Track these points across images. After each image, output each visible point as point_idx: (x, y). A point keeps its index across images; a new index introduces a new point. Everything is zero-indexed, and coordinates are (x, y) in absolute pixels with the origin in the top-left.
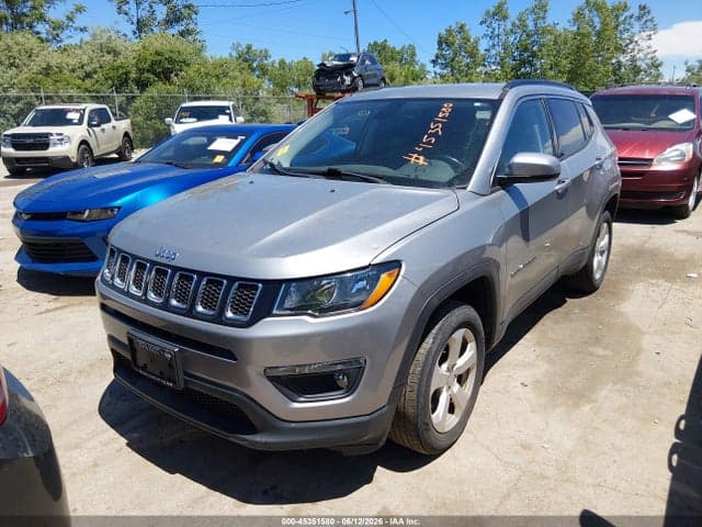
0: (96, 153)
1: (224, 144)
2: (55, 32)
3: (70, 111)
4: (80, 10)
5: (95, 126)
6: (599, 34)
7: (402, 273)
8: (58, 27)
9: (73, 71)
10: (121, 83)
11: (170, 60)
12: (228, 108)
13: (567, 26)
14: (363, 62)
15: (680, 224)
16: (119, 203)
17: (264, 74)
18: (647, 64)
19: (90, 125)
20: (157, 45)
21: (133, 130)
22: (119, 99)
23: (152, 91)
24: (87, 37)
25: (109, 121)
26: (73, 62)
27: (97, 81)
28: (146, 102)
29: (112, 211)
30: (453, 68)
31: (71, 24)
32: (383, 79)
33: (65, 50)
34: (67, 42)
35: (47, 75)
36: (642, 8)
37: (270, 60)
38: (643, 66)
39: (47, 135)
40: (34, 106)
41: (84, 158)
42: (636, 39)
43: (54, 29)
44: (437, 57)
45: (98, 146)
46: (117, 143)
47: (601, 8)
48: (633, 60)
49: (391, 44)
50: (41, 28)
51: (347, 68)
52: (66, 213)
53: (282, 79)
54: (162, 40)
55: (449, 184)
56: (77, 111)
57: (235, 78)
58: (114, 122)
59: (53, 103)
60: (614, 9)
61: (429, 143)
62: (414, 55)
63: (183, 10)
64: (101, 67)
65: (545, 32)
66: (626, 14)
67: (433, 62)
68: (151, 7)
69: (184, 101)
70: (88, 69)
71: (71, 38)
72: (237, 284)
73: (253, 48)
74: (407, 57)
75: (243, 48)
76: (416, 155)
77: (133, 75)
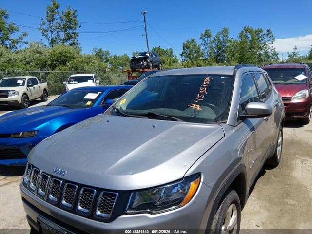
0: (31, 98)
1: (91, 96)
2: (13, 44)
3: (19, 80)
4: (25, 34)
5: (30, 86)
6: (250, 42)
7: (202, 180)
8: (15, 42)
9: (21, 61)
10: (43, 66)
11: (65, 56)
12: (92, 77)
13: (237, 39)
14: (152, 56)
15: (306, 127)
16: (38, 128)
17: (107, 61)
18: (272, 54)
19: (28, 86)
20: (60, 50)
21: (48, 87)
22: (42, 73)
23: (57, 70)
24: (28, 46)
25: (37, 84)
26: (21, 57)
27: (32, 66)
28: (54, 75)
29: (34, 132)
30: (190, 58)
31: (21, 41)
32: (161, 63)
33: (18, 52)
34: (19, 48)
35: (9, 63)
36: (268, 31)
37: (110, 55)
38: (271, 55)
39: (7, 91)
40: (3, 77)
41: (24, 101)
42: (266, 43)
43: (13, 43)
44: (183, 53)
45: (32, 95)
46: (41, 94)
47: (251, 31)
48: (266, 52)
49: (162, 48)
50: (7, 42)
51: (145, 58)
52: (11, 134)
53: (116, 63)
54: (62, 47)
55: (216, 121)
56: (22, 79)
57: (95, 63)
58: (39, 84)
59: (11, 76)
60: (256, 32)
61: (201, 98)
62: (172, 52)
63: (72, 35)
64: (34, 59)
65: (228, 42)
66: (261, 33)
67: (181, 55)
68: (58, 33)
69: (72, 74)
70: (28, 60)
71: (21, 47)
72: (102, 193)
73: (102, 50)
74: (169, 53)
75: (98, 50)
76: (195, 105)
77: (49, 63)
